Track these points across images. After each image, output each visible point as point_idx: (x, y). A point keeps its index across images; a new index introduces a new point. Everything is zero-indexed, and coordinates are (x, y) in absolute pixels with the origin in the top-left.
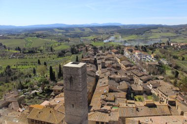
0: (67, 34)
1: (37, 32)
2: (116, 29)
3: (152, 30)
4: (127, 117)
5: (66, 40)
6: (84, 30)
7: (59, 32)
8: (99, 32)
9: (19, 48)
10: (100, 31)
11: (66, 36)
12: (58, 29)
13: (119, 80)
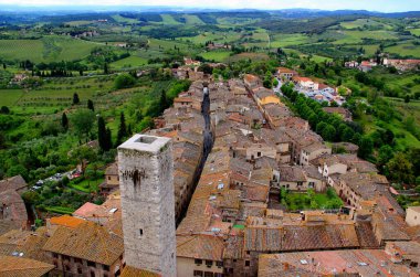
0: (144, 28)
1: (71, 23)
2: (259, 20)
3: (343, 25)
4: (263, 252)
5: (143, 45)
6: (183, 20)
7: (124, 24)
8: (220, 26)
9: (28, 62)
10: (222, 23)
11: (141, 33)
12: (122, 15)
13: (256, 157)
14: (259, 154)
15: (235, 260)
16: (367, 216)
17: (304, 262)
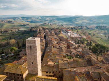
13: (59, 47)
14: (60, 47)
15: (57, 71)
16: (89, 59)
17: (75, 70)
